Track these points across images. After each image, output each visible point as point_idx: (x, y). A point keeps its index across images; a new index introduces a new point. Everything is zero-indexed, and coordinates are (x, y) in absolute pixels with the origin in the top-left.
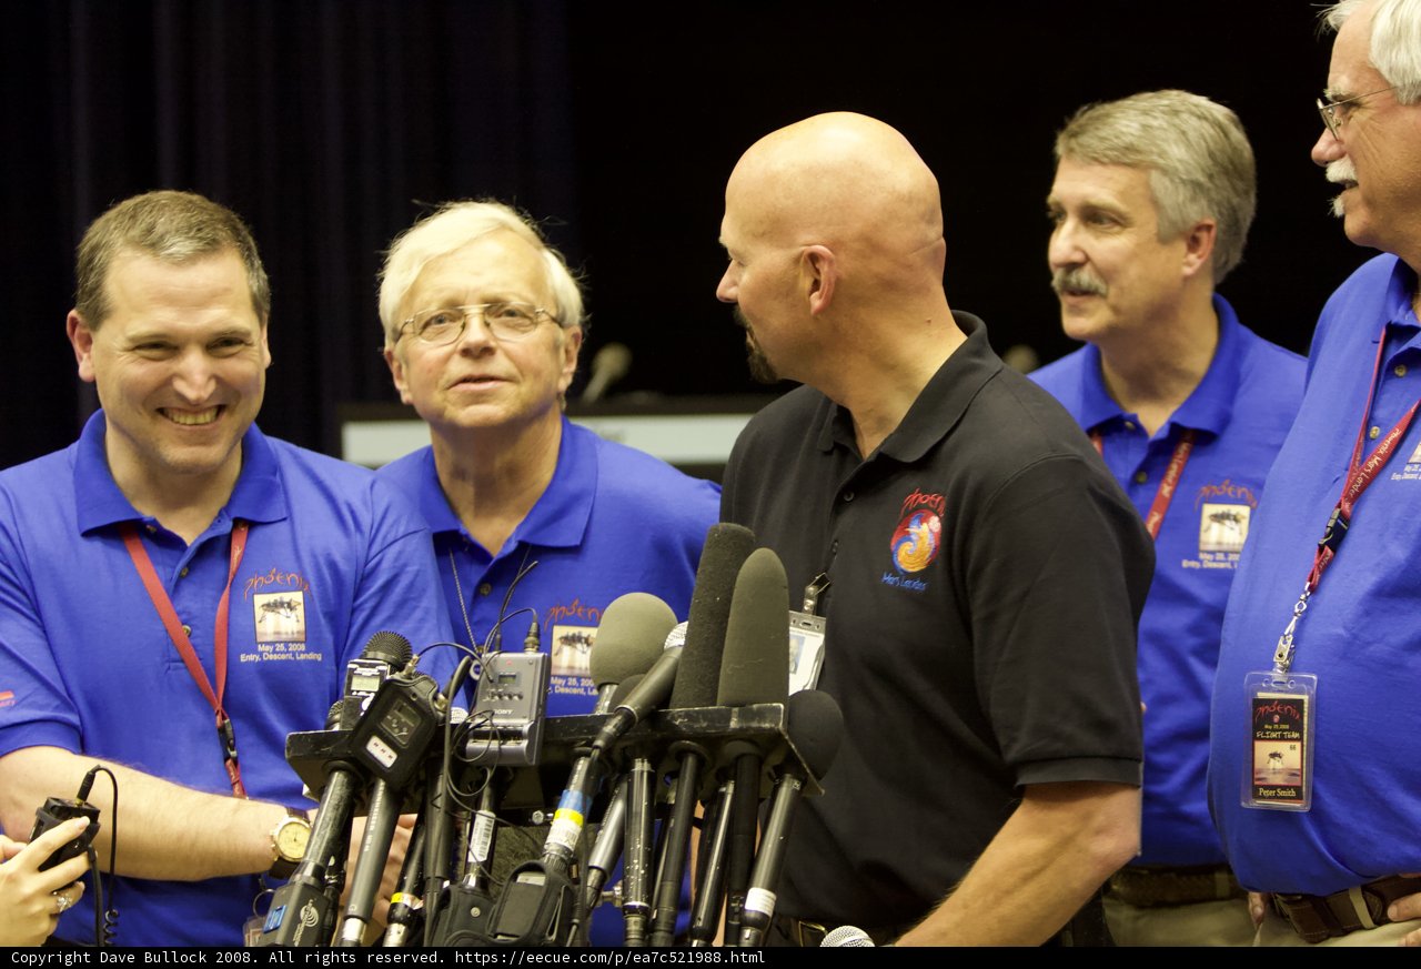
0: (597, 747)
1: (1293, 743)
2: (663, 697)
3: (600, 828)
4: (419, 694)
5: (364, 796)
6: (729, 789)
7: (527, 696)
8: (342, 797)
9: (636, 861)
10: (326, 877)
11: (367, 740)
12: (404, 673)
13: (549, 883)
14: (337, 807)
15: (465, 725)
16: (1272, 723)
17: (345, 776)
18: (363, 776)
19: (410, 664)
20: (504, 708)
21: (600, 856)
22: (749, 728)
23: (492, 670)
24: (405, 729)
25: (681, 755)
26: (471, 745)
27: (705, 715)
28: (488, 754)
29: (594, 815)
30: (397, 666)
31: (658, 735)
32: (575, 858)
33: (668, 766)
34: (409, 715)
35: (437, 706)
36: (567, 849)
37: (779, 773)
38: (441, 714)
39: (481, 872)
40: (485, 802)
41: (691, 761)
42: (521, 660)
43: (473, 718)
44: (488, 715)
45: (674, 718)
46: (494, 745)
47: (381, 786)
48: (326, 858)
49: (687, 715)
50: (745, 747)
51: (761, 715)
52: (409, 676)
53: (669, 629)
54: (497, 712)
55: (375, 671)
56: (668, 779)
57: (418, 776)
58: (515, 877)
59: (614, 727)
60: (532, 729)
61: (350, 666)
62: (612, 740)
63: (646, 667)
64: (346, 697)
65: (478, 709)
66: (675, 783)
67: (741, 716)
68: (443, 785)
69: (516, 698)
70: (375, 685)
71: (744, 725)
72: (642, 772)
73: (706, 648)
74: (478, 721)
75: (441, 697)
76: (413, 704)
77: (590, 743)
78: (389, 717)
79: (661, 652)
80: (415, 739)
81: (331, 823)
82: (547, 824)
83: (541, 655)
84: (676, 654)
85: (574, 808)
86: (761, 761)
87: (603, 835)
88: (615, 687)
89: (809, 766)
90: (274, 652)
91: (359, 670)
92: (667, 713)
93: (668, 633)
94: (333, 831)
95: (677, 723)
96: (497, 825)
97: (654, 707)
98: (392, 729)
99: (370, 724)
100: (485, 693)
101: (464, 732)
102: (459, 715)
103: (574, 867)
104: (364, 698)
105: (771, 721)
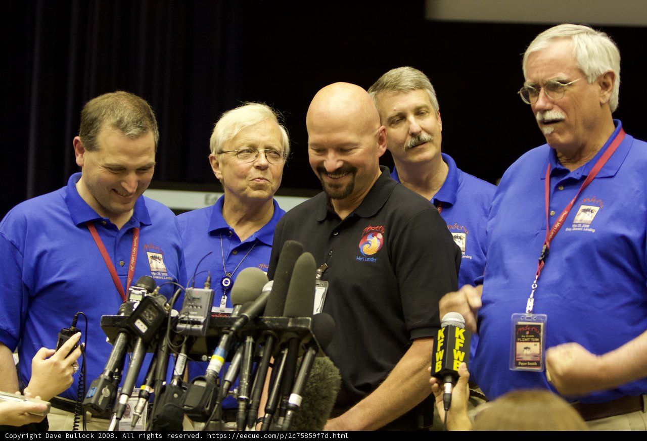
0: (232, 331)
1: (536, 343)
2: (261, 311)
3: (230, 364)
4: (159, 303)
5: (132, 344)
6: (286, 352)
7: (204, 307)
8: (123, 344)
9: (244, 379)
10: (114, 377)
11: (135, 321)
12: (153, 294)
13: (208, 386)
14: (120, 348)
15: (177, 317)
16: (525, 335)
17: (125, 335)
18: (132, 335)
19: (156, 290)
20: (194, 311)
21: (230, 376)
22: (296, 327)
23: (190, 295)
24: (152, 317)
25: (267, 336)
26: (179, 326)
27: (278, 320)
28: (186, 330)
29: (228, 359)
30: (150, 291)
31: (258, 327)
32: (219, 376)
33: (261, 340)
34: (154, 312)
35: (166, 308)
36: (216, 372)
37: (307, 347)
38: (167, 312)
39: (179, 379)
40: (183, 350)
41: (270, 339)
42: (202, 292)
43: (180, 315)
44: (187, 314)
45: (265, 321)
46: (189, 326)
47: (140, 340)
48: (114, 369)
49: (270, 320)
50: (294, 335)
51: (301, 322)
52: (155, 295)
53: (265, 283)
54: (191, 313)
55: (140, 292)
56: (260, 346)
57: (155, 338)
58: (193, 382)
59: (240, 322)
60: (205, 321)
61: (130, 289)
62: (238, 328)
63: (254, 298)
64: (128, 302)
65: (183, 311)
66: (263, 348)
67: (294, 322)
68: (166, 342)
69: (199, 308)
70: (140, 298)
71: (294, 326)
72: (249, 343)
73: (280, 293)
74: (183, 316)
75: (168, 305)
76: (156, 307)
77: (229, 329)
78: (145, 312)
79: (261, 293)
80: (155, 322)
81: (118, 354)
82: (208, 361)
83: (211, 290)
84: (267, 294)
85: (221, 355)
86: (299, 341)
87: (231, 367)
88: (241, 306)
89: (320, 345)
90: (157, 276)
91: (134, 291)
92: (262, 319)
93: (265, 285)
94: (118, 358)
95: (266, 322)
96: (187, 360)
97: (257, 316)
98: (146, 316)
99: (137, 314)
100: (186, 305)
101: (176, 320)
102: (174, 313)
103: (218, 380)
104: (135, 303)
105: (306, 325)
